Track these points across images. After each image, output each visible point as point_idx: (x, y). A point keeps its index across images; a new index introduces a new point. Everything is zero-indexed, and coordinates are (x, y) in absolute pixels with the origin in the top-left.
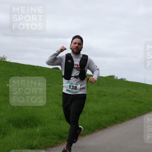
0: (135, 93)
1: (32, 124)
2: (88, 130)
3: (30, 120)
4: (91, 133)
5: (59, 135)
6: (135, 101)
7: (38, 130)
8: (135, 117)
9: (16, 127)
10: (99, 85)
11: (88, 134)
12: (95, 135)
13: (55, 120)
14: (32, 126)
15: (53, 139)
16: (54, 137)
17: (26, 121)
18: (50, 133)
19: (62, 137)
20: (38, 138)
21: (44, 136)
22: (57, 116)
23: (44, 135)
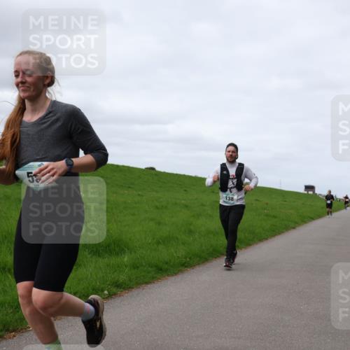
0: (267, 204)
1: (117, 249)
2: (198, 259)
3: (114, 244)
4: (203, 262)
5: (156, 266)
6: (267, 215)
7: (126, 259)
8: (267, 239)
9: (94, 255)
10: (213, 192)
11: (199, 264)
12: (208, 265)
13: (150, 244)
14: (117, 254)
15: (149, 273)
16: (150, 269)
17: (109, 246)
18: (144, 264)
19: (161, 270)
20: (126, 270)
21: (134, 268)
22: (154, 239)
23: (135, 266)
